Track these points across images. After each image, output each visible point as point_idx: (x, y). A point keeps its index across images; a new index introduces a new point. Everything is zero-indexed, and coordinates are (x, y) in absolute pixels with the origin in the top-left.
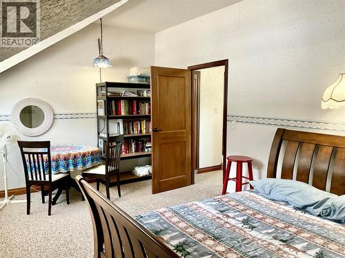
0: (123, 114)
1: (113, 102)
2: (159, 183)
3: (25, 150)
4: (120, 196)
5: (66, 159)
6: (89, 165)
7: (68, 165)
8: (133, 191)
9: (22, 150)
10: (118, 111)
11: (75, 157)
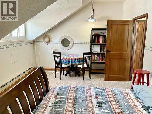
0: (101, 43)
1: (97, 37)
2: (108, 77)
3: (55, 55)
4: (90, 78)
5: (68, 60)
6: (77, 63)
7: (69, 62)
8: (97, 78)
9: (54, 55)
10: (99, 41)
11: (72, 59)
